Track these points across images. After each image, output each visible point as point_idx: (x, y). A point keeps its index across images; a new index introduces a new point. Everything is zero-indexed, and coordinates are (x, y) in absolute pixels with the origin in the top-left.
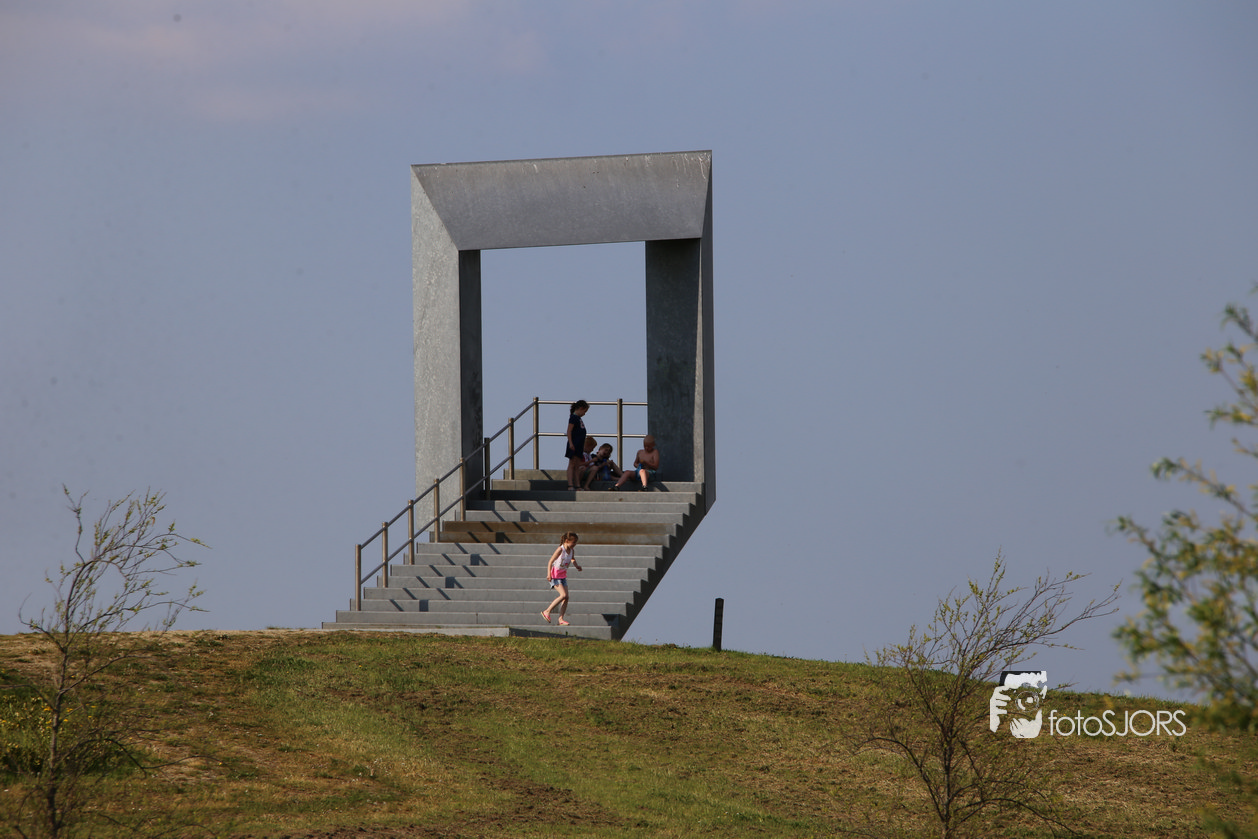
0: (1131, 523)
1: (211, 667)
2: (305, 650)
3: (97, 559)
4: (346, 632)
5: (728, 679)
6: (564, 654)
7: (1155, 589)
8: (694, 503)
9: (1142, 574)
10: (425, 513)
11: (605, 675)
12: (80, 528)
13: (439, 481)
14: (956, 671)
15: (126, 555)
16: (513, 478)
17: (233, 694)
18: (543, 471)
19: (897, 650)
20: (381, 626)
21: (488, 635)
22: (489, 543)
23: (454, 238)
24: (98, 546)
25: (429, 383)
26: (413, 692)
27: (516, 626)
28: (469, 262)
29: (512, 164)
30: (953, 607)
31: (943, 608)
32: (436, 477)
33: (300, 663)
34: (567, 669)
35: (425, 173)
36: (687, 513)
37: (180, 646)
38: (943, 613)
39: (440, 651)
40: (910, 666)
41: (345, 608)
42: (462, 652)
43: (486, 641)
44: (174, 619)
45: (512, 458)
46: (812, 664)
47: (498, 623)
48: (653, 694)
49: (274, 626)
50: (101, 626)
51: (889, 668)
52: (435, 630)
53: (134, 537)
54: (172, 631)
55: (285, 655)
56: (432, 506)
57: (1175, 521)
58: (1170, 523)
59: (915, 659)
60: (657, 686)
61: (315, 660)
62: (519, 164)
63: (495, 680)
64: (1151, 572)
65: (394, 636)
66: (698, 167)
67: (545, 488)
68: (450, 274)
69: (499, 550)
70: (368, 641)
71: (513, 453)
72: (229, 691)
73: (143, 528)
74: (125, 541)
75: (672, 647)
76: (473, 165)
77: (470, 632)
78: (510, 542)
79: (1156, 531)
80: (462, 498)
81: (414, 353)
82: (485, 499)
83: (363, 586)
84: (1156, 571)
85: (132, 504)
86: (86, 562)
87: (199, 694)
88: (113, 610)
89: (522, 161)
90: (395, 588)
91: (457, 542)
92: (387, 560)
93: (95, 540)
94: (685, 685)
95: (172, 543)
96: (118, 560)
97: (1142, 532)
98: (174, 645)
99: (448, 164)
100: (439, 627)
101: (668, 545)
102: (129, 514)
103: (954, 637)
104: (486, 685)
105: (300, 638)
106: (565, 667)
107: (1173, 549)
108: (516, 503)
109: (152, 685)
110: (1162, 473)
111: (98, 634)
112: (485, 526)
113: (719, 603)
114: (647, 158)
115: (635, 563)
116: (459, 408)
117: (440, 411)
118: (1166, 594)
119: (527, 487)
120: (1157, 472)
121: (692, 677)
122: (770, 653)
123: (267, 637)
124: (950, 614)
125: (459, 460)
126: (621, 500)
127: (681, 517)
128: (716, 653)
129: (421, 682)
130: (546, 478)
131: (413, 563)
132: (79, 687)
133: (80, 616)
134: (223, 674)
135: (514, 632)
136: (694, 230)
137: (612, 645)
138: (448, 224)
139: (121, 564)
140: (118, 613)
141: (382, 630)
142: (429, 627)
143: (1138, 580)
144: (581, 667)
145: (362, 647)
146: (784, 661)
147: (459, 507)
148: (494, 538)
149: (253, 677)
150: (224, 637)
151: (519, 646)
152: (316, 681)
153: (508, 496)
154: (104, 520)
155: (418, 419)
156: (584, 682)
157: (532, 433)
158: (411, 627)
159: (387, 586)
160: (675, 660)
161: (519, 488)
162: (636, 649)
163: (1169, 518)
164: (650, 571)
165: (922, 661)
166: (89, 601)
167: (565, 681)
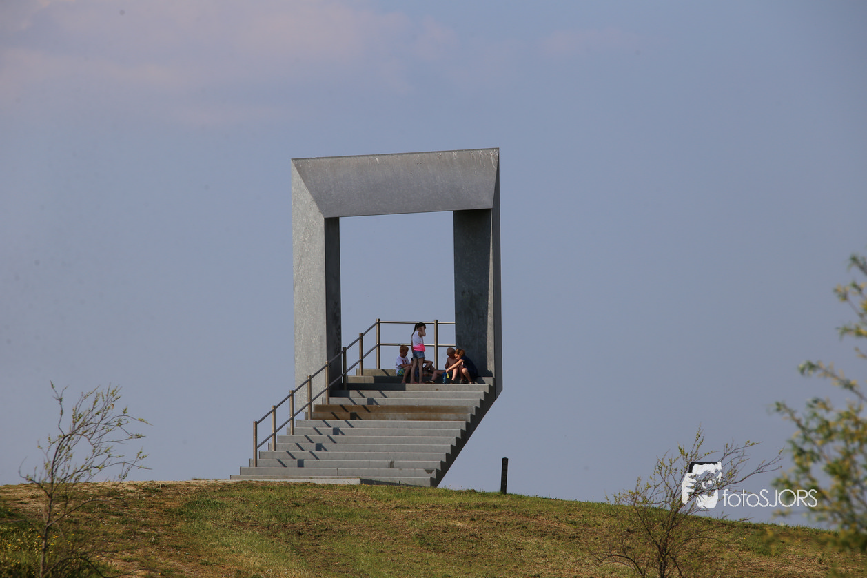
0: (785, 406)
1: (153, 506)
2: (218, 494)
3: (74, 432)
4: (247, 482)
5: (511, 514)
6: (398, 497)
7: (801, 452)
8: (488, 392)
9: (792, 442)
10: (302, 399)
11: (426, 511)
12: (62, 411)
13: (311, 377)
14: (669, 508)
15: (93, 430)
16: (362, 375)
17: (169, 525)
18: (383, 370)
19: (628, 494)
20: (271, 478)
21: (345, 484)
22: (346, 420)
23: (321, 210)
24: (74, 423)
25: (304, 309)
26: (294, 523)
27: (364, 477)
28: (332, 225)
29: (361, 158)
30: (668, 464)
31: (660, 465)
32: (309, 374)
33: (215, 504)
34: (400, 507)
35: (301, 165)
36: (483, 399)
37: (131, 492)
38: (660, 468)
39: (312, 495)
40: (636, 505)
41: (247, 465)
42: (327, 495)
43: (343, 488)
44: (126, 474)
45: (362, 361)
46: (569, 503)
47: (352, 475)
48: (459, 524)
49: (197, 478)
50: (76, 479)
51: (622, 506)
52: (309, 480)
53: (99, 418)
54: (126, 481)
55: (205, 498)
56: (306, 394)
57: (815, 405)
58: (811, 406)
59: (640, 500)
60: (462, 518)
61: (225, 501)
62: (366, 157)
63: (350, 515)
64: (799, 441)
65: (280, 484)
66: (490, 160)
67: (385, 382)
68: (318, 234)
69: (352, 425)
70: (262, 488)
71: (362, 357)
72: (166, 523)
73: (105, 412)
74: (92, 420)
75: (473, 491)
76: (334, 159)
77: (332, 482)
78: (360, 419)
79: (802, 413)
80: (327, 389)
81: (294, 289)
82: (343, 389)
83: (258, 450)
84: (801, 440)
85: (98, 395)
86: (66, 435)
87: (145, 525)
88: (85, 468)
89: (367, 156)
90: (281, 451)
91: (323, 419)
92: (275, 431)
93: (72, 420)
94: (482, 518)
95: (125, 422)
96: (88, 433)
97: (792, 413)
98: (128, 491)
99: (317, 158)
100: (312, 478)
101: (469, 421)
102: (96, 402)
103: (667, 485)
104: (343, 519)
105: (215, 486)
106: (398, 505)
107: (814, 425)
108: (364, 392)
109: (112, 519)
110: (806, 371)
111: (74, 485)
112: (343, 408)
113: (505, 461)
114: (454, 154)
115: (447, 434)
116: (325, 326)
117: (311, 329)
118: (808, 456)
119: (372, 381)
120: (802, 371)
121: (486, 512)
122: (540, 496)
123: (192, 486)
124: (665, 469)
125: (325, 362)
126: (437, 390)
127: (479, 401)
128: (503, 496)
129: (299, 516)
130: (385, 375)
131: (293, 434)
132: (62, 521)
133: (62, 472)
134: (162, 511)
135: (363, 481)
136: (487, 203)
137: (431, 490)
138: (317, 200)
139: (89, 436)
140: (87, 470)
141: (272, 480)
142: (305, 478)
143: (789, 446)
144: (409, 505)
145: (257, 492)
146: (549, 501)
147: (325, 395)
148: (349, 417)
149: (182, 513)
150: (163, 486)
151: (367, 491)
152: (226, 516)
153: (359, 387)
154: (78, 405)
155: (296, 334)
156: (411, 516)
157: (375, 343)
158: (292, 478)
159: (275, 450)
160: (474, 500)
161: (367, 382)
162: (448, 493)
163: (811, 403)
164: (457, 439)
165: (645, 501)
166: (68, 462)
167: (399, 515)
